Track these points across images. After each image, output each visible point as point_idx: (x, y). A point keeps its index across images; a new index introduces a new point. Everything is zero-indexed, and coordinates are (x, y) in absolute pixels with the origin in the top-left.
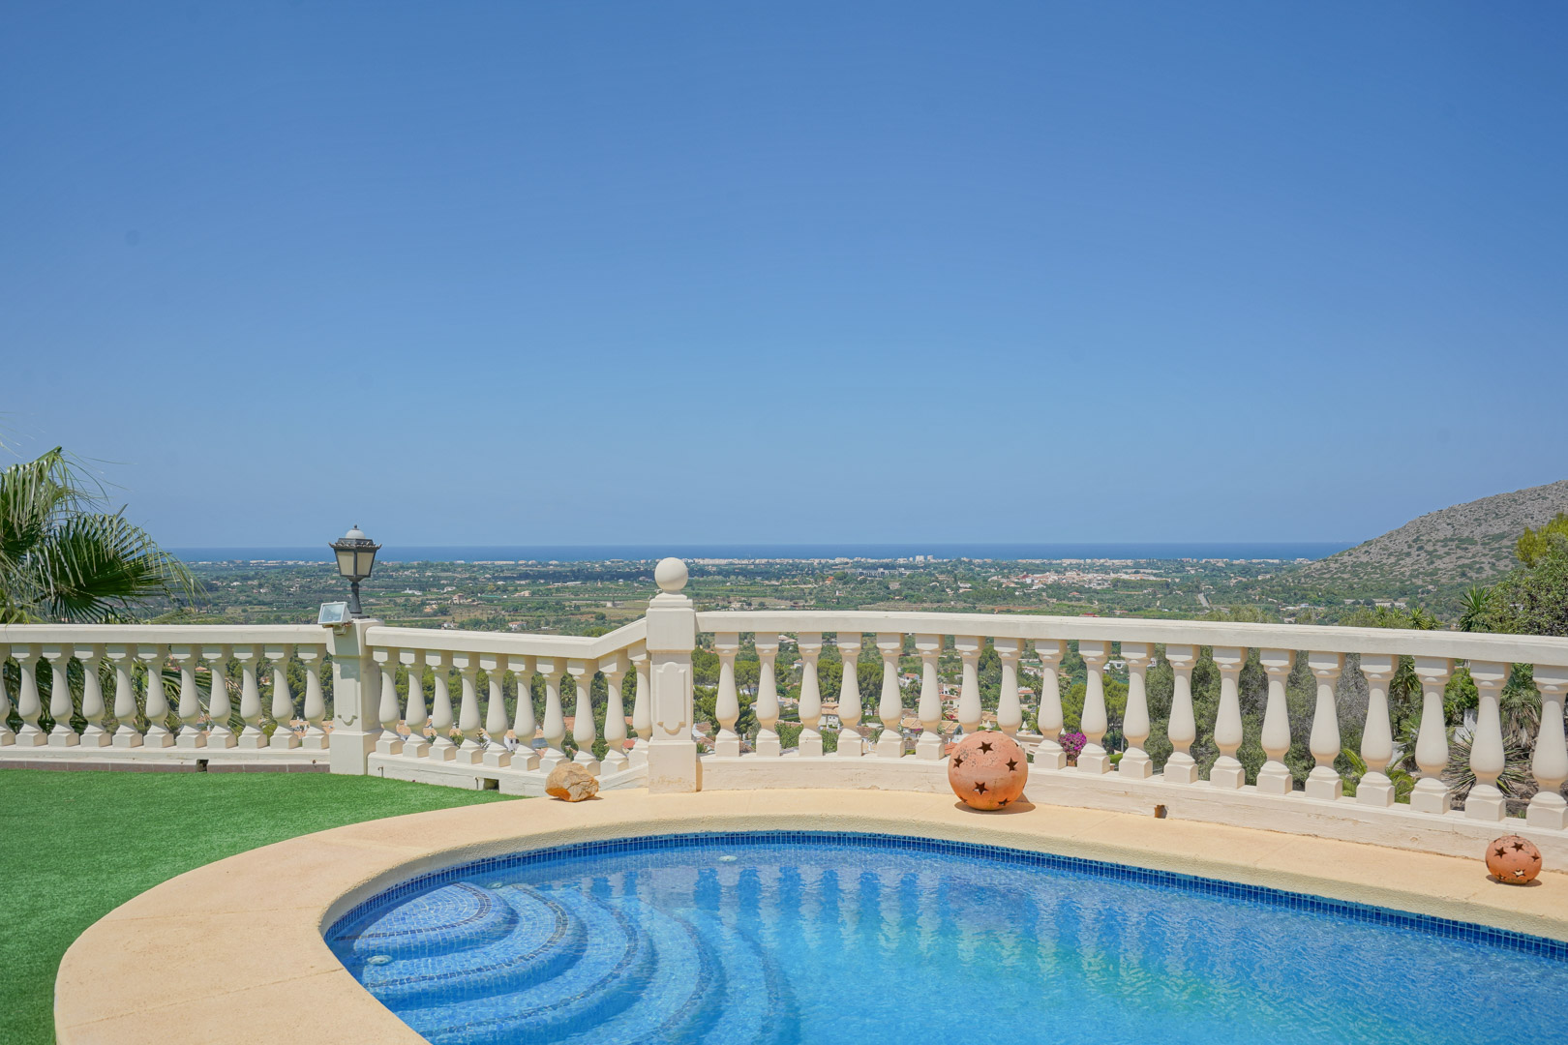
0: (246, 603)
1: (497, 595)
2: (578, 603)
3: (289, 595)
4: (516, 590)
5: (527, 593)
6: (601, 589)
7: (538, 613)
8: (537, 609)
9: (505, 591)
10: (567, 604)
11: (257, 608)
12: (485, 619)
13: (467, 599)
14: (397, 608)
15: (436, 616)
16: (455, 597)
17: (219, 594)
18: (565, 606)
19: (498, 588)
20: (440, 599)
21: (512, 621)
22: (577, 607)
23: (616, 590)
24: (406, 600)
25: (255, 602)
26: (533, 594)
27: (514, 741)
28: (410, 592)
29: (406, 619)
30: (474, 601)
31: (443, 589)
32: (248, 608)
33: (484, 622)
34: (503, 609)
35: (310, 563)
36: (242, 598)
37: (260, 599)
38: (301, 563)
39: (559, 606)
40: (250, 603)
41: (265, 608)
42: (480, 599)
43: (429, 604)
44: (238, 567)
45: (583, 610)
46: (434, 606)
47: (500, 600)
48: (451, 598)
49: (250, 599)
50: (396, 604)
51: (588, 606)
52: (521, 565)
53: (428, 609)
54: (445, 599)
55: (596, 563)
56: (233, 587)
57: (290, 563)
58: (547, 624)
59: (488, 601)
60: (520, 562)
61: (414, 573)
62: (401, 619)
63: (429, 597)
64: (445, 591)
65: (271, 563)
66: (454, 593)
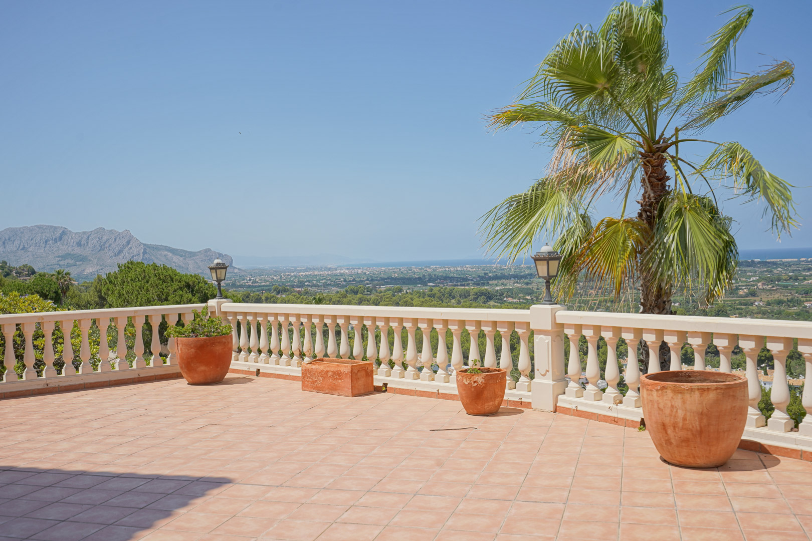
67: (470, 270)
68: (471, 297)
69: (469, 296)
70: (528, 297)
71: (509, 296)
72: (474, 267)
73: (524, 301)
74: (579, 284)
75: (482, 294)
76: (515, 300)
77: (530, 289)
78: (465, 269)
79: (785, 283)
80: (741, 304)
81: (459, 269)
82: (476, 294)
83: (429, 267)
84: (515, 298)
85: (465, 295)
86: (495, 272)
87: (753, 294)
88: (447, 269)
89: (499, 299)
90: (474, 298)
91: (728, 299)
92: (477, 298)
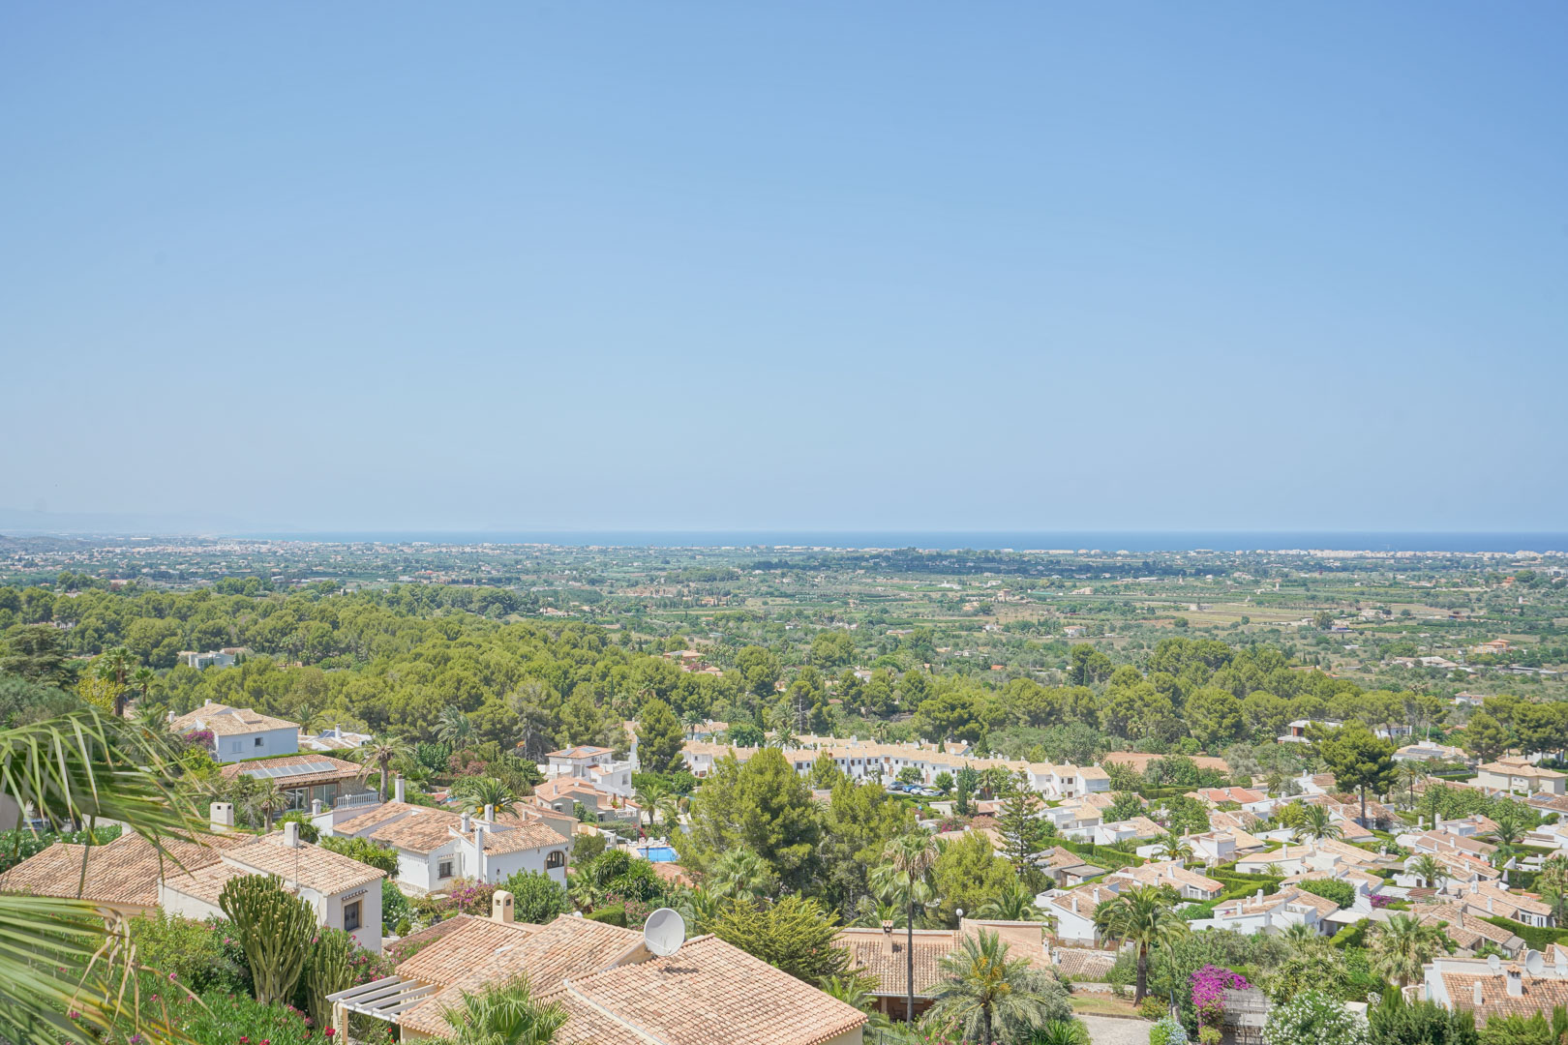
0: (767, 593)
1: (1051, 592)
2: (1153, 604)
3: (813, 586)
4: (1075, 586)
5: (1087, 591)
6: (1182, 587)
7: (1102, 616)
8: (1100, 611)
9: (1061, 587)
10: (1138, 605)
11: (779, 601)
12: (1036, 622)
13: (1014, 595)
14: (932, 604)
15: (976, 615)
16: (1001, 593)
17: (739, 583)
18: (1135, 608)
19: (1053, 584)
20: (983, 595)
21: (1069, 624)
22: (1152, 610)
23: (1202, 589)
24: (943, 596)
25: (776, 593)
26: (1096, 591)
27: (1066, 781)
28: (948, 586)
29: (941, 618)
30: (1022, 598)
31: (986, 583)
32: (769, 600)
33: (1034, 625)
34: (1058, 610)
35: (838, 550)
36: (764, 589)
37: (782, 590)
38: (828, 549)
39: (1128, 608)
40: (771, 594)
41: (786, 601)
42: (1030, 596)
43: (969, 601)
44: (761, 553)
45: (1158, 613)
46: (975, 604)
47: (1054, 598)
48: (995, 594)
49: (771, 590)
50: (931, 600)
51: (1164, 608)
52: (1082, 555)
53: (967, 607)
54: (987, 595)
55: (1177, 553)
56: (755, 576)
57: (816, 549)
58: (1112, 630)
59: (1040, 599)
60: (1081, 552)
61: (954, 563)
62: (936, 618)
63: (970, 592)
64: (989, 585)
65: (797, 548)
66: (999, 588)
67: (490, 552)
68: (474, 606)
69: (471, 602)
70: (586, 608)
71: (550, 605)
72: (499, 548)
73: (577, 615)
74: (688, 586)
75: (496, 599)
76: (560, 613)
77: (596, 592)
78: (480, 550)
79: (1042, 593)
80: (962, 628)
81: (468, 550)
82: (485, 599)
83: (410, 545)
84: (560, 610)
85: (462, 601)
86: (537, 557)
87: (986, 610)
88: (444, 550)
89: (529, 611)
90: (480, 608)
91: (944, 619)
92: (486, 607)
